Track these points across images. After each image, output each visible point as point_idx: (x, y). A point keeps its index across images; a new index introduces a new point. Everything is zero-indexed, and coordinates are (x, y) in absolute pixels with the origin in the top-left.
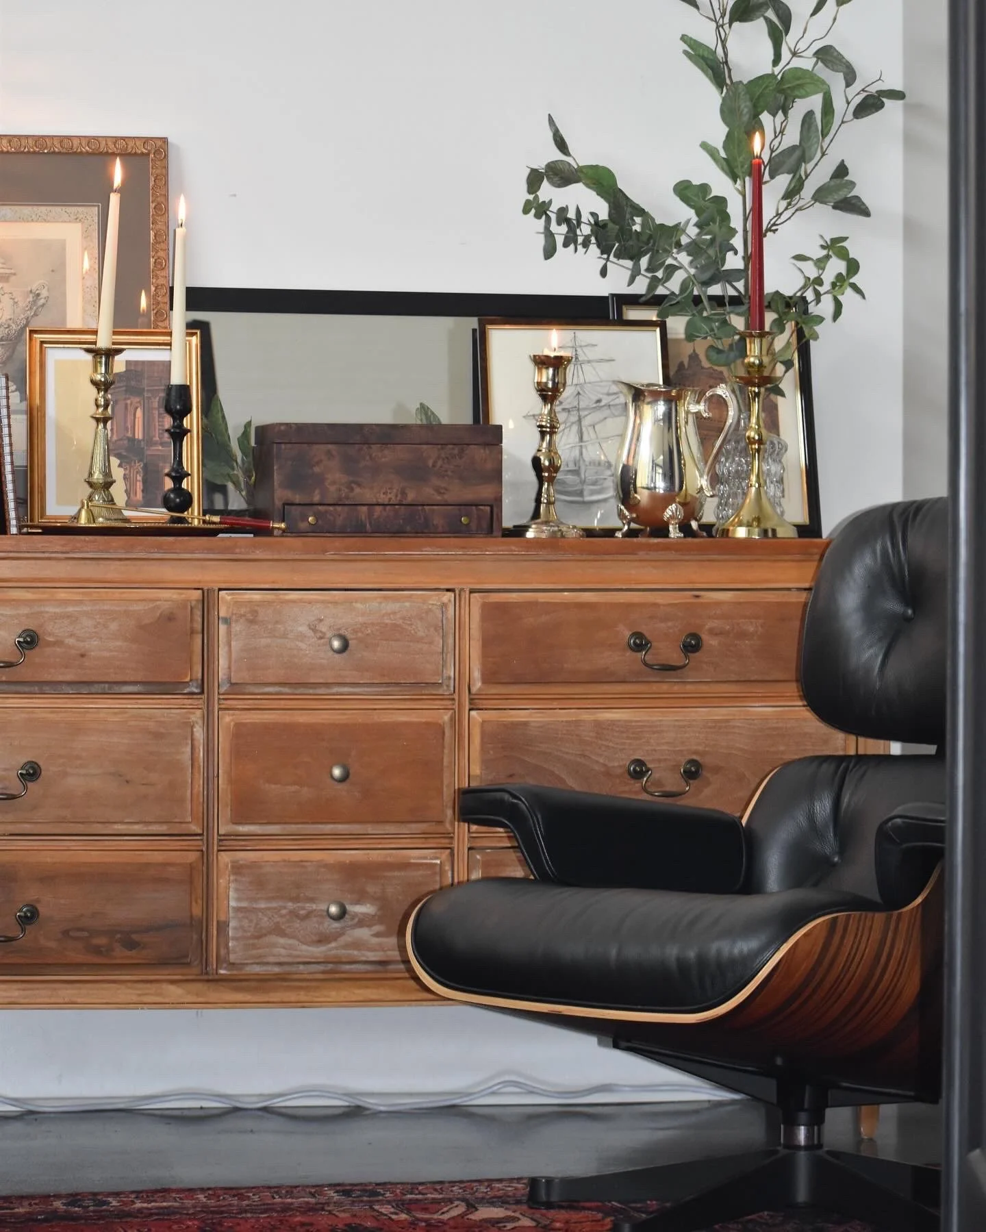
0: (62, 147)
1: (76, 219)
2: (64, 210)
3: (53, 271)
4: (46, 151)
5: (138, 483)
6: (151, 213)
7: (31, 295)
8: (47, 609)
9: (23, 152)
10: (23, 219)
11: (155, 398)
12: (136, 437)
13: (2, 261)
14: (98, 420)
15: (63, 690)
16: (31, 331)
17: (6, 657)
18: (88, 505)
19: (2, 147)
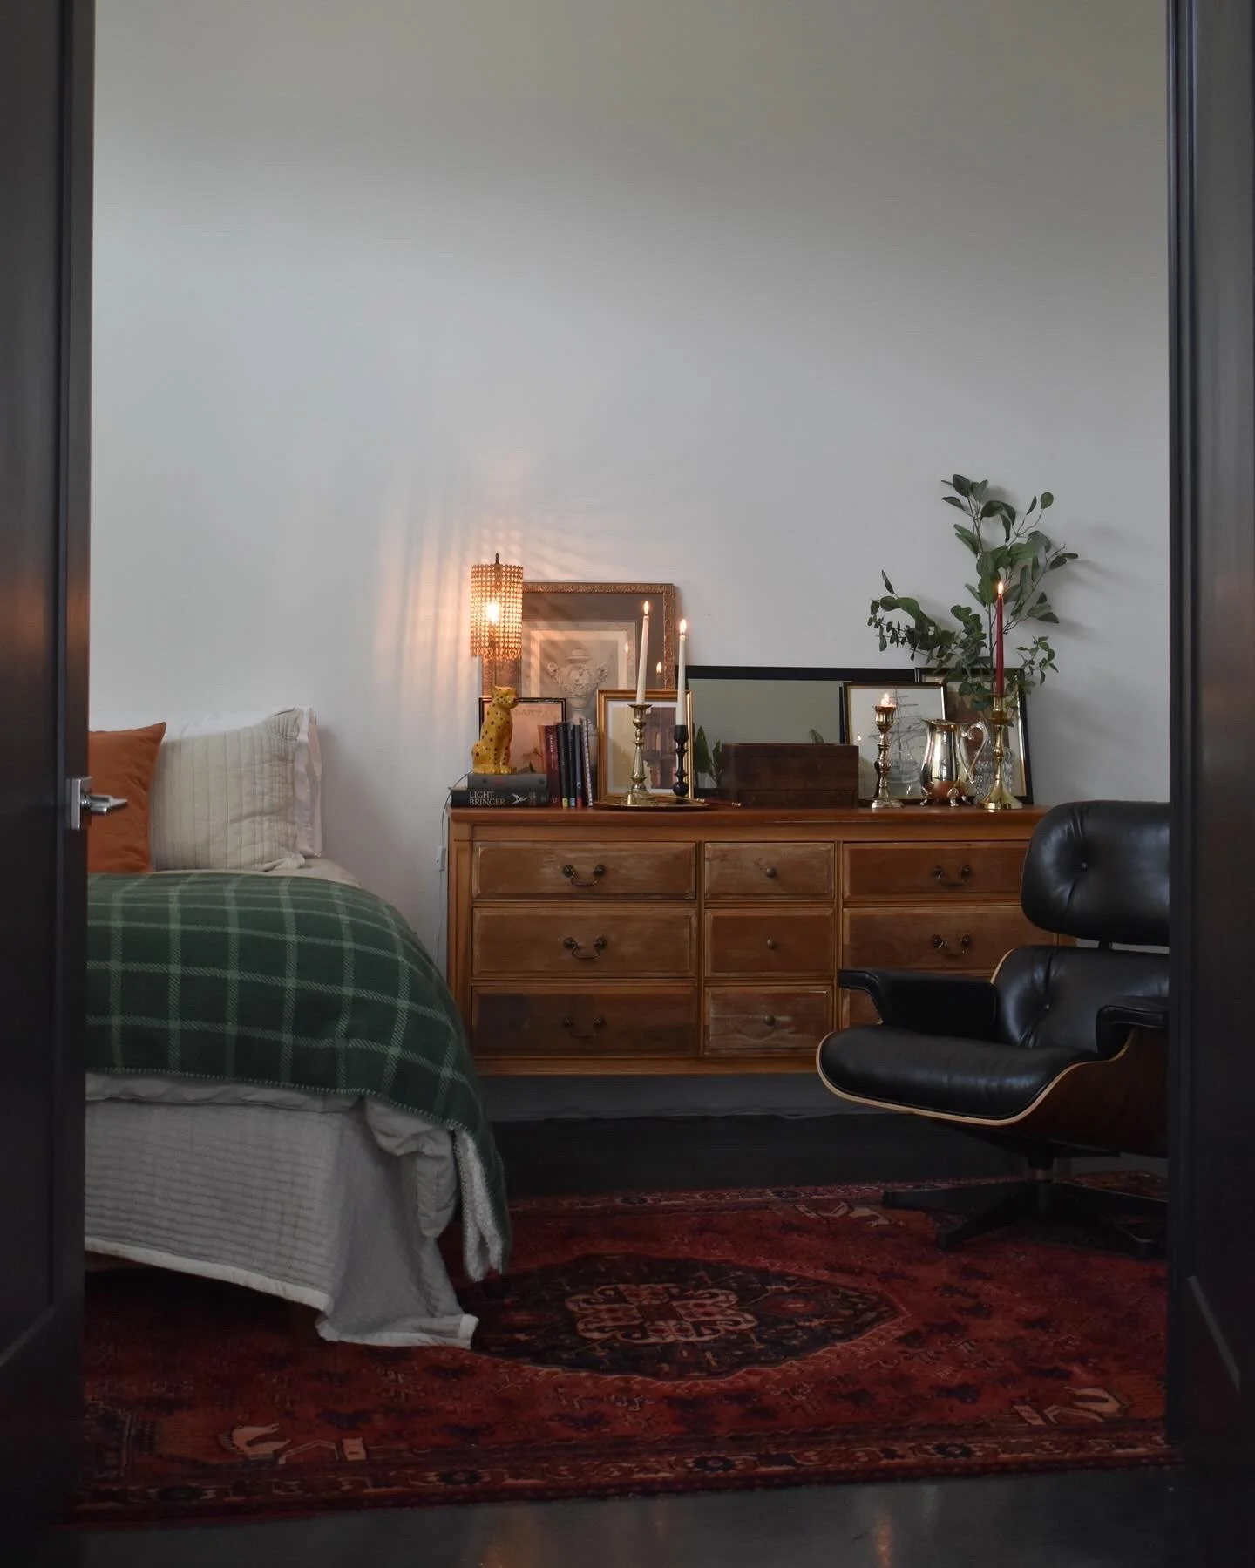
0: (616, 589)
1: (623, 629)
2: (618, 624)
3: (611, 657)
4: (607, 592)
5: (657, 775)
7: (599, 671)
8: (610, 854)
10: (594, 629)
11: (667, 728)
12: (657, 749)
13: (584, 652)
14: (637, 743)
15: (619, 898)
16: (599, 691)
17: (587, 881)
18: (632, 792)
19: (582, 589)
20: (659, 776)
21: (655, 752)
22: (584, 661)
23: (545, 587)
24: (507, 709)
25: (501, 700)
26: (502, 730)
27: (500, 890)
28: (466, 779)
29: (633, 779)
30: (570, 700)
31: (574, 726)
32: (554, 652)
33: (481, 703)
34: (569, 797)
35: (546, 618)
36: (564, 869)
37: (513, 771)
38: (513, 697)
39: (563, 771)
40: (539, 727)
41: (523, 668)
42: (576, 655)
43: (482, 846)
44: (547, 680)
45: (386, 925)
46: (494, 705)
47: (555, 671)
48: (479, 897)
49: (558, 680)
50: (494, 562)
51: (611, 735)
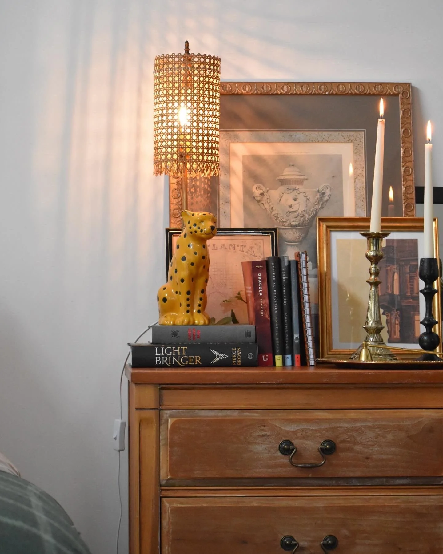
0: (338, 90)
1: (349, 140)
2: (340, 134)
3: (333, 177)
4: (327, 93)
5: (396, 326)
6: (401, 136)
7: (318, 194)
8: (341, 425)
9: (311, 94)
10: (312, 140)
11: (407, 266)
12: (395, 293)
13: (298, 170)
14: (371, 284)
15: (352, 482)
16: (320, 219)
17: (312, 461)
18: (367, 345)
19: (296, 90)
20: (397, 328)
21: (392, 295)
22: (300, 182)
23: (248, 88)
24: (202, 240)
25: (195, 228)
26: (198, 267)
27: (197, 474)
28: (150, 332)
29: (367, 330)
30: (281, 231)
31: (289, 262)
32: (260, 170)
33: (169, 234)
34: (283, 354)
35: (251, 129)
36: (281, 445)
37: (211, 321)
38: (210, 224)
39: (276, 319)
40: (242, 263)
41: (222, 191)
42: (288, 173)
43: (171, 416)
44: (253, 206)
45: (34, 523)
46: (185, 236)
47: (262, 194)
48: (169, 483)
49: (266, 206)
50: (183, 53)
51: (335, 274)
